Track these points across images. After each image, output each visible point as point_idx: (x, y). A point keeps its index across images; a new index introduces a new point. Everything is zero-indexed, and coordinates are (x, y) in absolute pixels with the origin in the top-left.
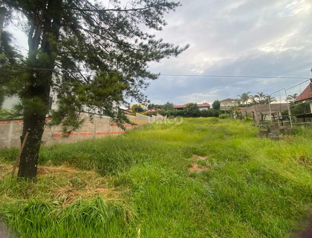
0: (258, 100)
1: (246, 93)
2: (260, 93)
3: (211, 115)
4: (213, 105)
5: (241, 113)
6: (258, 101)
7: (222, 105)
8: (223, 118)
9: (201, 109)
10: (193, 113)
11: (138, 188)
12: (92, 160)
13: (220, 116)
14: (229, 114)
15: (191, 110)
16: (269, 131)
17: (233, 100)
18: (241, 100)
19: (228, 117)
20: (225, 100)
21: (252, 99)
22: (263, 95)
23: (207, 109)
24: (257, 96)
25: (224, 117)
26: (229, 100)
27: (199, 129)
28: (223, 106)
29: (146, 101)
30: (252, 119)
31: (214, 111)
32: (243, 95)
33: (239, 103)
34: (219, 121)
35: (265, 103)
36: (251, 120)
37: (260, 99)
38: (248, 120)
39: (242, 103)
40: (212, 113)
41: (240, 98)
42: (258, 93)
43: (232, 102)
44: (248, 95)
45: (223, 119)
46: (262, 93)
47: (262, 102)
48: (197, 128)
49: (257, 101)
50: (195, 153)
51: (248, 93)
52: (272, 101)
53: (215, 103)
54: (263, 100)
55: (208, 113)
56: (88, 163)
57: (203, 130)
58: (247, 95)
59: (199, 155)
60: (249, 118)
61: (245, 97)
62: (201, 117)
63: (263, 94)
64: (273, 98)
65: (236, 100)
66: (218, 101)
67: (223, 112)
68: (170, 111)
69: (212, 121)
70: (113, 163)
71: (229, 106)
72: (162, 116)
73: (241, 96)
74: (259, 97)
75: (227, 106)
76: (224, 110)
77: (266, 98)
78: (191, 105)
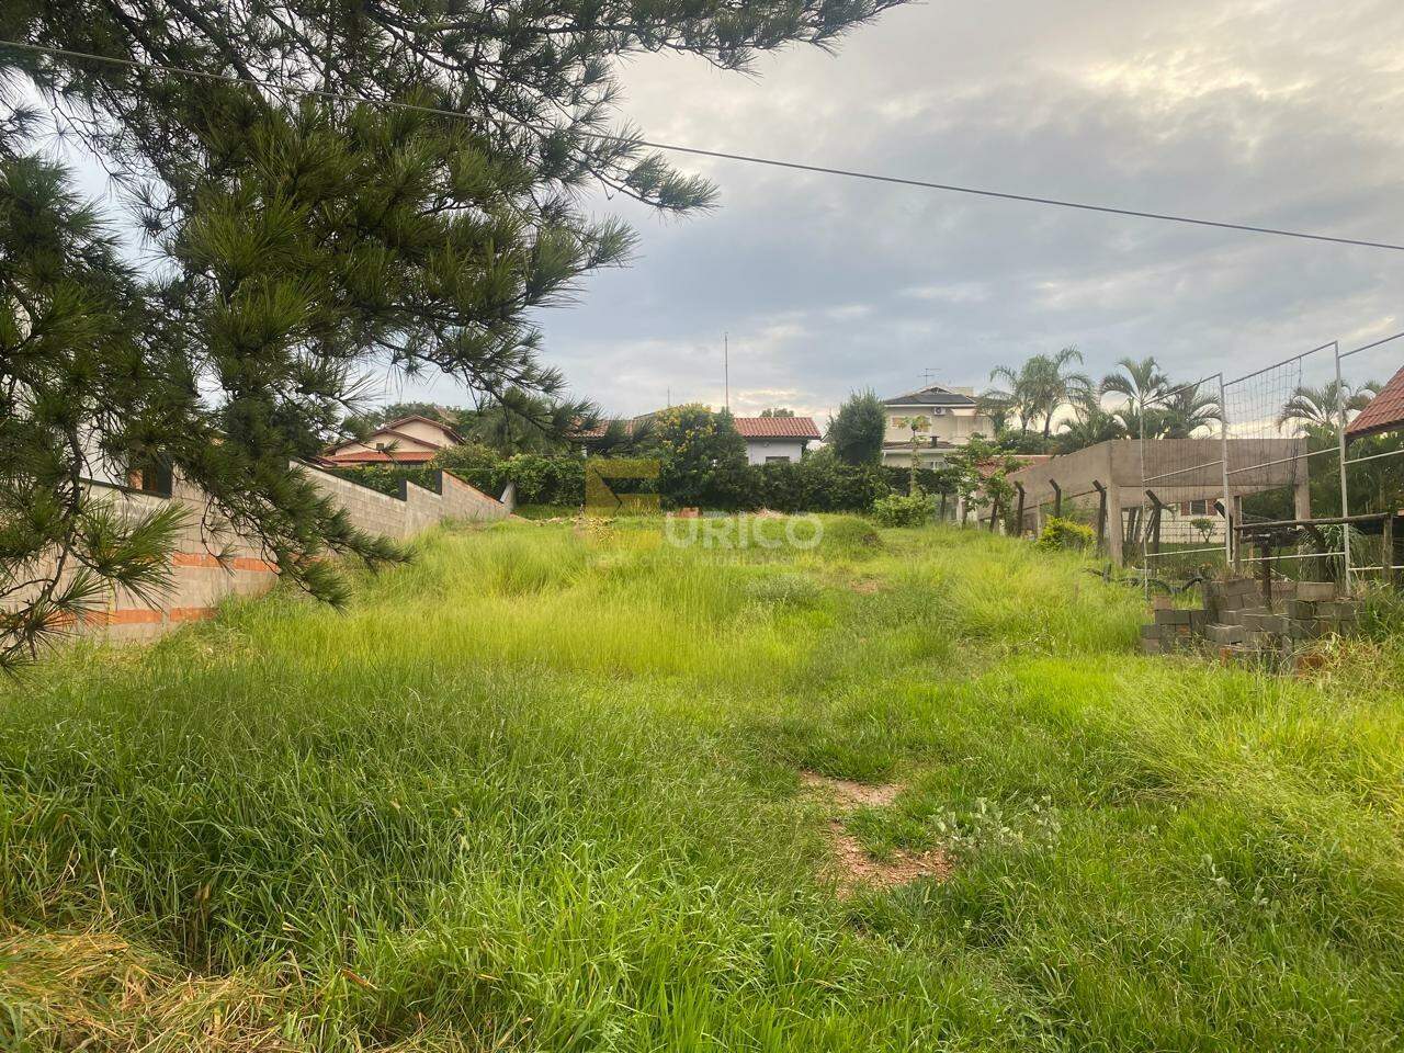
0: (1125, 407)
1: (1051, 358)
2: (1139, 362)
3: (820, 500)
4: (840, 430)
5: (1022, 493)
6: (1118, 413)
7: (895, 433)
8: (902, 519)
9: (757, 457)
10: (706, 477)
11: (598, 1038)
12: (69, 840)
13: (879, 504)
14: (938, 497)
15: (693, 456)
16: (1213, 613)
17: (961, 401)
18: (1014, 401)
19: (931, 512)
20: (913, 399)
21: (1079, 398)
22: (1153, 375)
23: (794, 455)
24: (1115, 384)
25: (905, 512)
26: (938, 401)
27: (772, 597)
28: (905, 436)
29: (526, 375)
30: (1087, 530)
31: (844, 473)
32: (1029, 370)
33: (999, 421)
34: (880, 544)
35: (1161, 430)
36: (1082, 542)
37: (1137, 404)
38: (1061, 539)
39: (1015, 423)
40: (830, 484)
41: (1007, 388)
42: (1127, 364)
43: (957, 412)
44: (1063, 371)
45: (899, 525)
46: (1151, 362)
47: (1139, 426)
48: (753, 586)
49: (1117, 417)
50: (810, 765)
51: (1065, 356)
52: (1199, 421)
53: (849, 414)
54: (1150, 411)
55: (801, 486)
56: (41, 867)
57: (800, 601)
58: (1055, 374)
59: (838, 775)
60: (1068, 525)
61: (1041, 386)
62: (765, 510)
63: (1155, 372)
64: (1208, 401)
65: (983, 403)
66: (870, 399)
67: (900, 480)
68: (540, 462)
69: (839, 536)
70: (264, 863)
71: (934, 443)
72: (476, 493)
73: (1019, 377)
74: (1126, 389)
75: (927, 436)
76: (905, 464)
77: (1172, 398)
78: (693, 419)
